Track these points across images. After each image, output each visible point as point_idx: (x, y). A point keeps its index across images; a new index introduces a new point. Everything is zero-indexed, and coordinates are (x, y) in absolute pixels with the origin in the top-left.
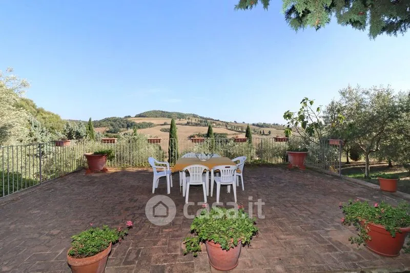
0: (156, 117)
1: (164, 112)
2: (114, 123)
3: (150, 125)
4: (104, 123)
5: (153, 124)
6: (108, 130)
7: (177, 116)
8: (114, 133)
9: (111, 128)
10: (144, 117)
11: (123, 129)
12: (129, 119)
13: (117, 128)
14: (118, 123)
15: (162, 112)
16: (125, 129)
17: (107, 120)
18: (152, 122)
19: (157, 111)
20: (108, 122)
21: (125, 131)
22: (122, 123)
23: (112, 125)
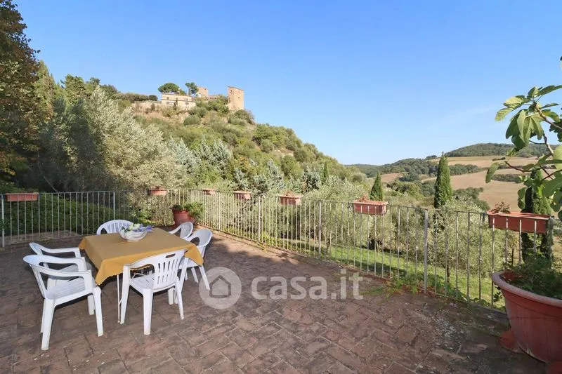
0: (483, 155)
1: (500, 145)
2: (410, 167)
3: (470, 169)
4: (397, 168)
5: (475, 166)
6: (401, 177)
7: (532, 151)
8: (410, 181)
9: (406, 173)
10: (460, 156)
11: (422, 175)
12: (432, 161)
13: (414, 173)
14: (416, 167)
15: (496, 145)
16: (425, 175)
17: (401, 163)
18: (473, 163)
19: (486, 145)
20: (402, 166)
21: (425, 178)
22: (421, 166)
23: (407, 170)
